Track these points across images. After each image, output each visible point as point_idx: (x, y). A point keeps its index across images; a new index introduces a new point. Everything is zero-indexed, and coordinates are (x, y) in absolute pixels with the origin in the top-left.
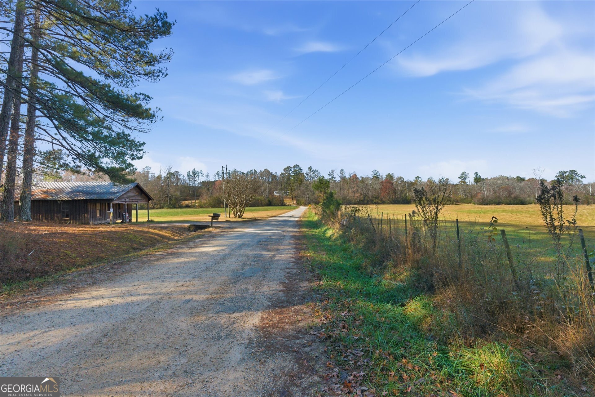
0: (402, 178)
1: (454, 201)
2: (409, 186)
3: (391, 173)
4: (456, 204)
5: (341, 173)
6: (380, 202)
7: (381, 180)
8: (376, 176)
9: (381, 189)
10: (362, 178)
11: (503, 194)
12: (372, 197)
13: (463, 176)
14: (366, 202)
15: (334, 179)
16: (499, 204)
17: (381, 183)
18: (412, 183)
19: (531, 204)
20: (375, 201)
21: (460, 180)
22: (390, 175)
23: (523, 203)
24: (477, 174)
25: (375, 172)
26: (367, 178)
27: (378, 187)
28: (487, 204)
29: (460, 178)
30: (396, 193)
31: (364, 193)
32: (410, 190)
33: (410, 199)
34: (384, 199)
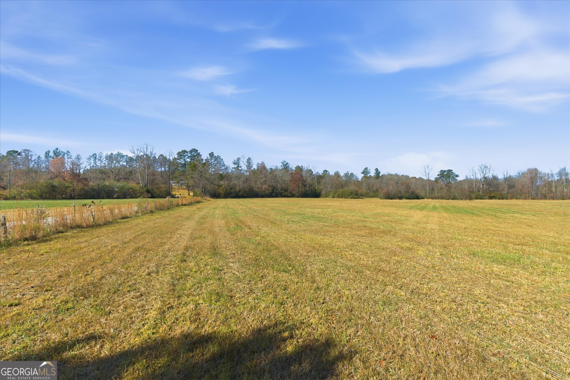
0: (311, 170)
1: (360, 195)
2: (318, 179)
3: (300, 166)
4: (362, 198)
5: (248, 162)
6: (289, 195)
7: (290, 172)
8: (286, 166)
9: (291, 181)
10: (271, 169)
12: (281, 190)
13: (365, 172)
14: (274, 194)
15: (240, 168)
16: (400, 198)
17: (290, 174)
18: (321, 176)
19: (423, 198)
20: (284, 194)
21: (363, 175)
22: (300, 167)
23: (418, 198)
24: (377, 170)
25: (285, 163)
26: (277, 169)
27: (287, 178)
28: (392, 199)
29: (362, 173)
30: (305, 186)
31: (272, 185)
32: (319, 183)
33: (320, 193)
34: (293, 192)
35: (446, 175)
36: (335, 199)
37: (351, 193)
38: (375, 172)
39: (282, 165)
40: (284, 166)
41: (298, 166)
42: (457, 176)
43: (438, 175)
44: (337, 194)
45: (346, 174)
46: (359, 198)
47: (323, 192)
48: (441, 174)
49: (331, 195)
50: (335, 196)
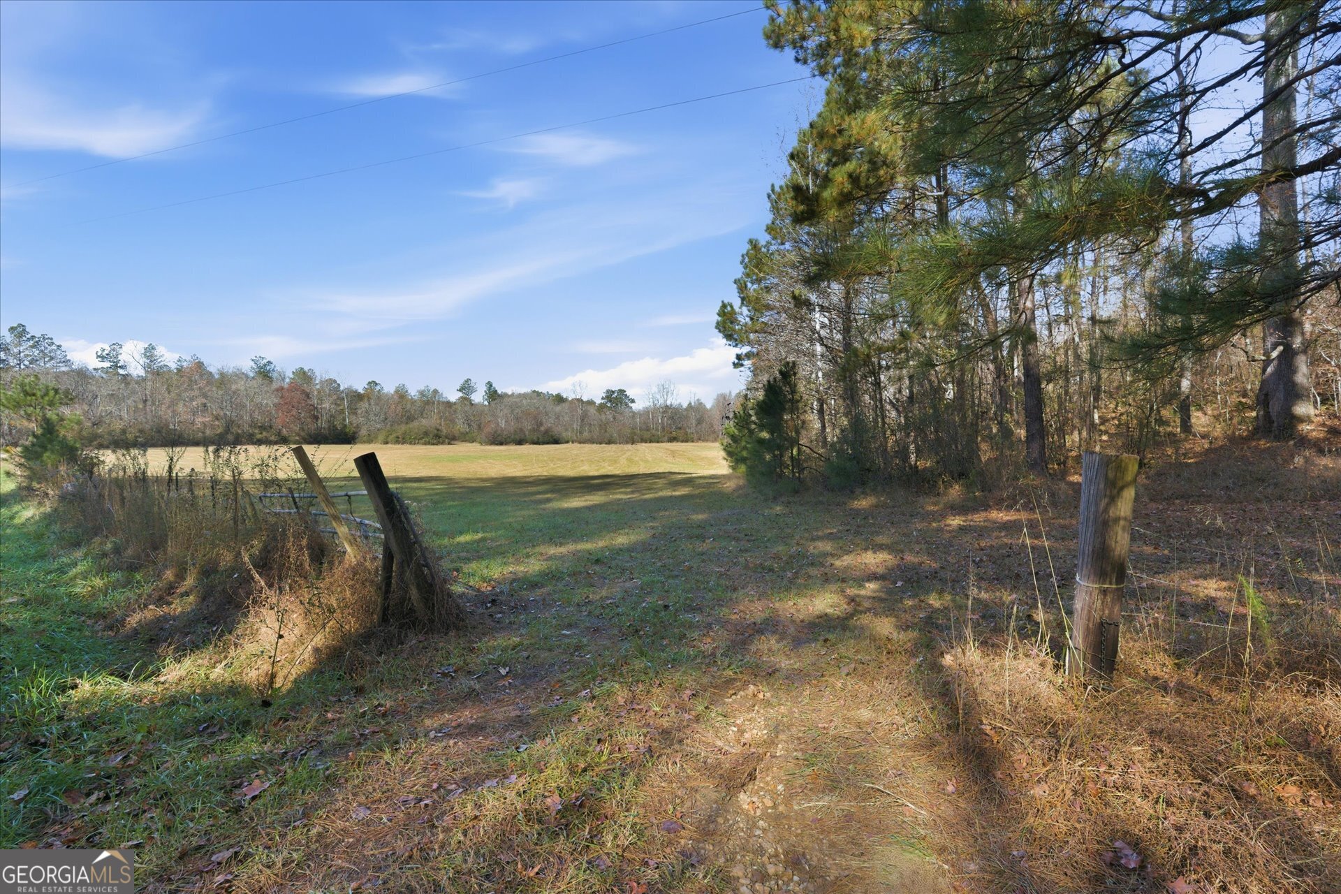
0: (335, 381)
1: (446, 437)
2: (351, 401)
3: (306, 369)
4: (449, 444)
5: (147, 357)
6: (273, 438)
7: (275, 386)
8: (264, 373)
9: (278, 406)
10: (222, 374)
11: (528, 426)
12: (250, 426)
13: (466, 388)
15: (121, 371)
17: (277, 390)
18: (360, 394)
19: (567, 442)
20: (259, 436)
21: (460, 394)
22: (305, 373)
23: (556, 442)
24: (490, 385)
25: (263, 362)
26: (240, 375)
27: (269, 400)
29: (460, 390)
30: (316, 418)
31: (225, 414)
32: (354, 411)
33: (354, 433)
34: (284, 432)
35: (616, 399)
36: (389, 445)
37: (426, 433)
38: (485, 388)
39: (255, 366)
40: (260, 368)
41: (302, 369)
42: (633, 401)
43: (603, 398)
44: (394, 435)
45: (424, 391)
46: (443, 443)
47: (363, 432)
48: (607, 397)
49: (381, 437)
50: (389, 440)
